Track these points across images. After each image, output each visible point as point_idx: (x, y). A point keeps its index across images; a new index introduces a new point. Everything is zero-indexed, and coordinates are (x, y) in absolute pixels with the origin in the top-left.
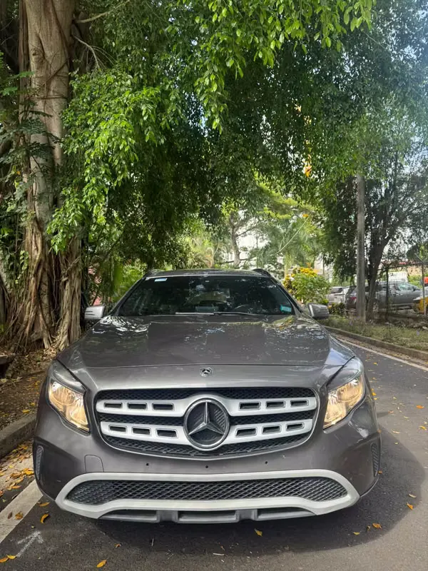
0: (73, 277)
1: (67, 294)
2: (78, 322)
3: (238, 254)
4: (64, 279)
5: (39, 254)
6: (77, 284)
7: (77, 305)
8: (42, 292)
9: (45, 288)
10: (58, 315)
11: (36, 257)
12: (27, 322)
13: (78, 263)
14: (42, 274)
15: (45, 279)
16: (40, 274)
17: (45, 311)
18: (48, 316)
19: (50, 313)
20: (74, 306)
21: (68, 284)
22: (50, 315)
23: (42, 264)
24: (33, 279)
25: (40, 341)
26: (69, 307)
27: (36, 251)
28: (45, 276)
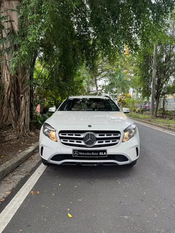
0: (26, 95)
1: (23, 102)
2: (29, 116)
3: (97, 88)
4: (21, 96)
5: (9, 83)
6: (28, 98)
7: (28, 108)
8: (11, 102)
9: (12, 100)
10: (19, 113)
11: (7, 84)
12: (4, 116)
13: (28, 87)
14: (11, 93)
15: (12, 95)
16: (9, 93)
17: (13, 111)
18: (14, 113)
19: (15, 111)
20: (26, 109)
21: (23, 98)
22: (15, 113)
23: (10, 87)
24: (6, 95)
25: (11, 125)
26: (24, 109)
27: (7, 82)
28: (12, 93)
